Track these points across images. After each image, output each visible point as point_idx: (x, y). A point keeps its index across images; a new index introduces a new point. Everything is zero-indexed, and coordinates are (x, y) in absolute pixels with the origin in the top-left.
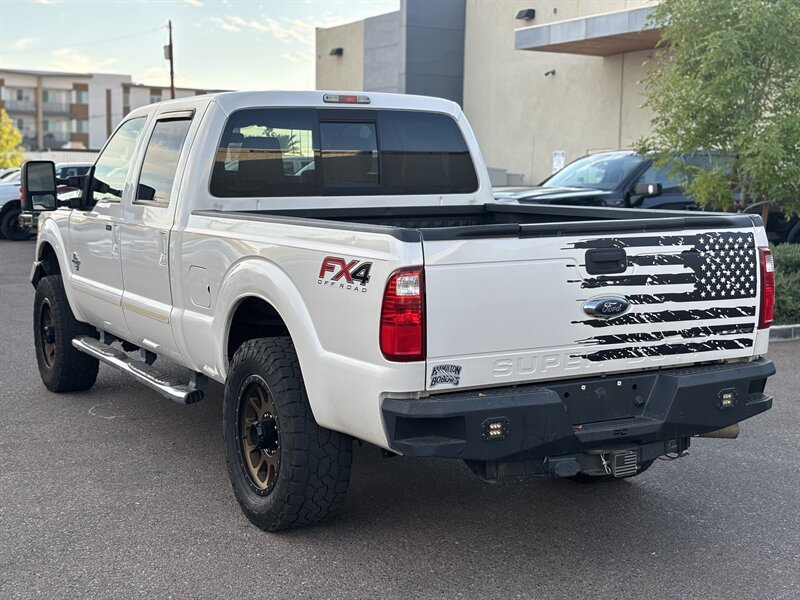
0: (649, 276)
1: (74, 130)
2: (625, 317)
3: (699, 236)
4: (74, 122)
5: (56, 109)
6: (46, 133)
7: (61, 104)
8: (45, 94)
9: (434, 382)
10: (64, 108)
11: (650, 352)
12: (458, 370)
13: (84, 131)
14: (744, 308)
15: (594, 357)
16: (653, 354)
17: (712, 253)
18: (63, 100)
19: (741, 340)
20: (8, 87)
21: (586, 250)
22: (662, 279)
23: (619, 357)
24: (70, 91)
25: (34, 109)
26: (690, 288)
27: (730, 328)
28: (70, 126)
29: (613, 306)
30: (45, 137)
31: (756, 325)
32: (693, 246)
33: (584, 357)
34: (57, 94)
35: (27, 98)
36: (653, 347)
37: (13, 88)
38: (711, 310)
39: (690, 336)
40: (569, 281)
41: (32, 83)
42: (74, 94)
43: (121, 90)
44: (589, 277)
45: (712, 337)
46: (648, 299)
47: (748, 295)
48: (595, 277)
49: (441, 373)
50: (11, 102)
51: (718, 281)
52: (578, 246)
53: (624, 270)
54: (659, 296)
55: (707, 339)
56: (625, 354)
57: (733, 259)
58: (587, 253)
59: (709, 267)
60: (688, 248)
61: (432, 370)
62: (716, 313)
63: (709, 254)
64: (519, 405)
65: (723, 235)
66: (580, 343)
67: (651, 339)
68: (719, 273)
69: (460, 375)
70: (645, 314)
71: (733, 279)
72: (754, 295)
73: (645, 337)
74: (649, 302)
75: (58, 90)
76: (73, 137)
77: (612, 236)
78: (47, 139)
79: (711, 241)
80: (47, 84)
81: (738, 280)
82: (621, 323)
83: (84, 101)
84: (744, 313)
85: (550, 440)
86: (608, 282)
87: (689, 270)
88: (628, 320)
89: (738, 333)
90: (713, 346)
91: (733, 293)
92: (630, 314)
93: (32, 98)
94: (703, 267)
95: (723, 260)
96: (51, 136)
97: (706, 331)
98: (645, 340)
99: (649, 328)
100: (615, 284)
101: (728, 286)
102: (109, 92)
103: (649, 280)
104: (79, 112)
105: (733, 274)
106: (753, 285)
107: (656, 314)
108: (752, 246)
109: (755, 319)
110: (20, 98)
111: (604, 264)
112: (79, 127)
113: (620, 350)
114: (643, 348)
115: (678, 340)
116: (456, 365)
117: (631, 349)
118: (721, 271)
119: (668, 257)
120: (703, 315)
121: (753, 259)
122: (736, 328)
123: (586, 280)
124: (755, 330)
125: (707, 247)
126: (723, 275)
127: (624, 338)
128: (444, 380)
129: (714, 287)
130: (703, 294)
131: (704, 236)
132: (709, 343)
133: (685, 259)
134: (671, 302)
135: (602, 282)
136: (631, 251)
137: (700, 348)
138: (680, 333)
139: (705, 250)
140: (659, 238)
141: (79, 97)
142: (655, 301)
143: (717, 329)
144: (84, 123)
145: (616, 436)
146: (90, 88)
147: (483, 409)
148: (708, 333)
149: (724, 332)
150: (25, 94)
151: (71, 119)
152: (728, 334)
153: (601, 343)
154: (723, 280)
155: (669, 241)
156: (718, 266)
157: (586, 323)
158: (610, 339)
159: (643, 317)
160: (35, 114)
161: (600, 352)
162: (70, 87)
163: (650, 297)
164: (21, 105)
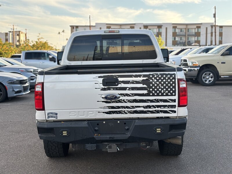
0: (128, 87)
1: (196, 40)
2: (118, 100)
3: (150, 75)
4: (196, 37)
5: (191, 34)
6: (188, 41)
7: (193, 32)
8: (188, 29)
9: (49, 117)
10: (194, 34)
11: (130, 112)
12: (56, 114)
13: (199, 40)
14: (170, 100)
15: (107, 113)
16: (131, 113)
17: (155, 80)
18: (193, 31)
19: (170, 111)
20: (178, 28)
21: (103, 78)
22: (133, 89)
23: (117, 113)
24: (195, 28)
25: (185, 34)
26: (145, 92)
27: (165, 106)
28: (195, 38)
29: (111, 97)
30: (187, 42)
31: (177, 105)
32: (147, 78)
33: (103, 113)
34: (192, 29)
35: (183, 31)
36: (132, 111)
37: (179, 28)
38: (155, 100)
39: (147, 108)
40: (95, 88)
41: (185, 27)
42: (196, 29)
43: (210, 27)
44: (104, 87)
45: (157, 109)
46: (127, 95)
47: (172, 95)
48: (106, 87)
49: (50, 115)
50: (179, 32)
51: (158, 90)
52: (99, 77)
53: (117, 85)
54: (132, 94)
55: (154, 109)
56: (120, 112)
57: (165, 83)
58: (103, 79)
59: (153, 85)
60: (145, 78)
61: (47, 114)
62: (157, 101)
63: (154, 81)
64: (73, 126)
65: (161, 74)
66: (101, 108)
67: (130, 108)
68: (158, 87)
69: (58, 116)
70: (126, 100)
71: (165, 89)
72: (175, 95)
73: (127, 107)
74: (128, 96)
75: (192, 28)
76: (196, 42)
77: (113, 74)
78: (188, 42)
79: (155, 76)
80: (189, 27)
81: (167, 90)
82: (117, 102)
83: (199, 31)
84: (170, 101)
85: (85, 138)
86: (111, 89)
87: (145, 86)
88: (120, 101)
89: (168, 108)
90: (158, 112)
91: (165, 94)
92: (120, 100)
93: (185, 31)
94: (151, 85)
95: (160, 83)
96: (189, 41)
97: (154, 106)
98: (128, 108)
99: (129, 104)
100: (114, 90)
101: (162, 92)
102: (207, 28)
103: (128, 89)
104: (198, 34)
105: (165, 87)
106: (175, 92)
107: (131, 100)
108: (174, 78)
109: (176, 104)
110: (181, 31)
111: (109, 83)
112: (198, 39)
113: (117, 111)
114: (127, 111)
115: (142, 109)
116: (56, 112)
117: (122, 111)
118: (159, 86)
119: (135, 81)
120: (152, 101)
121: (174, 83)
122: (167, 106)
123: (102, 88)
124: (177, 107)
125: (153, 78)
126: (160, 88)
127: (119, 107)
128: (52, 117)
129: (156, 92)
130: (151, 94)
131: (152, 75)
132: (156, 111)
133: (143, 82)
134: (137, 96)
135: (109, 89)
136: (120, 79)
137: (152, 112)
138: (142, 107)
139: (152, 79)
140: (133, 75)
141: (198, 30)
142: (130, 96)
143: (158, 106)
144: (199, 37)
145: (110, 139)
146: (201, 27)
147: (60, 126)
148: (155, 108)
149: (162, 107)
150: (183, 30)
151: (195, 36)
152: (164, 108)
153: (110, 109)
154: (160, 90)
155: (136, 76)
156: (158, 85)
157: (103, 102)
158: (113, 107)
159: (126, 101)
160: (185, 36)
161: (110, 111)
162: (196, 27)
163: (128, 94)
164: (181, 33)
